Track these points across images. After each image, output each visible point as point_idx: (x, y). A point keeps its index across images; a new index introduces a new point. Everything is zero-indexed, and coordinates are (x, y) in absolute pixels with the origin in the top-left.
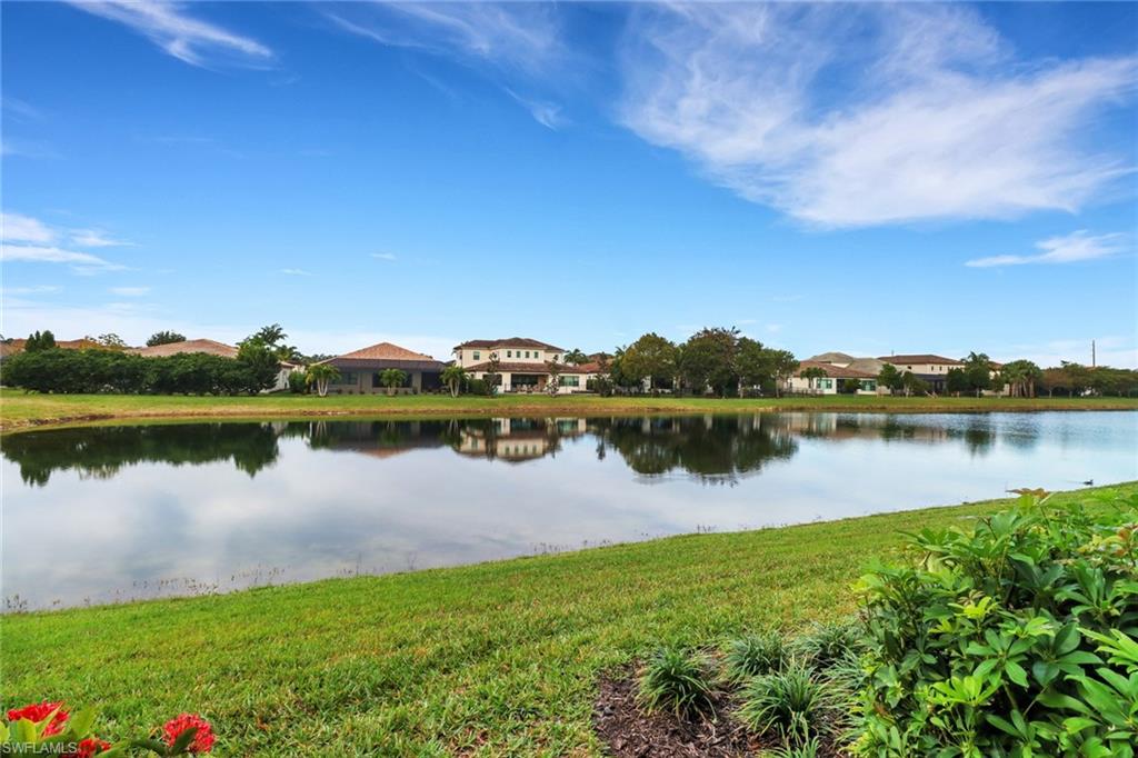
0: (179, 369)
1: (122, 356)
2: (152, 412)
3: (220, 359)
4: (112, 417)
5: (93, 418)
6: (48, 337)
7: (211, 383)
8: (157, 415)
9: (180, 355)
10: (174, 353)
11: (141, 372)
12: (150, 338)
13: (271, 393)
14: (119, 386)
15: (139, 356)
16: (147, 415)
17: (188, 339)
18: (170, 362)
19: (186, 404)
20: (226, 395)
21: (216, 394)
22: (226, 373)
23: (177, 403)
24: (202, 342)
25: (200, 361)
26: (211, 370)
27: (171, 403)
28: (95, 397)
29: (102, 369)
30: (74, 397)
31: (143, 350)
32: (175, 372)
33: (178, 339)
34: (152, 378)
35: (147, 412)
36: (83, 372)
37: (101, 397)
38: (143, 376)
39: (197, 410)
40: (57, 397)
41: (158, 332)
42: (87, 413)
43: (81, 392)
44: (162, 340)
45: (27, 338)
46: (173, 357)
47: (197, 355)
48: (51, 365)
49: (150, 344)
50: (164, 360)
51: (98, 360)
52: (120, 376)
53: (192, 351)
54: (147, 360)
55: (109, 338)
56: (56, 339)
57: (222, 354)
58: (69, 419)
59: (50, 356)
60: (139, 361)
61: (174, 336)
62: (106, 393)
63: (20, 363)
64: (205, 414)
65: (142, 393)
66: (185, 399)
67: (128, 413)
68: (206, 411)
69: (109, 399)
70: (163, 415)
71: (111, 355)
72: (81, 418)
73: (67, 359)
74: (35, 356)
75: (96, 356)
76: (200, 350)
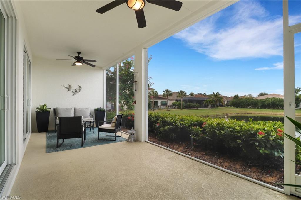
0: (267, 102)
1: (253, 99)
2: (261, 113)
3: (279, 99)
4: (251, 114)
5: (247, 113)
6: (237, 96)
7: (277, 106)
8: (262, 114)
9: (267, 98)
10: (266, 98)
11: (257, 103)
12: (259, 94)
13: (297, 109)
14: (252, 106)
15: (257, 99)
16: (260, 114)
17: (269, 94)
18: (265, 100)
19: (270, 111)
20: (281, 109)
21: (278, 109)
22: (281, 103)
23: (267, 111)
24: (273, 94)
25: (273, 100)
26: (276, 102)
27: (266, 111)
28: (247, 109)
29: (249, 102)
30: (243, 109)
31: (257, 97)
32: (266, 103)
33: (266, 94)
34: (260, 104)
35: (259, 113)
36: (244, 103)
37: (249, 109)
38: (258, 104)
39: (273, 113)
40: (240, 109)
41: (261, 93)
42: (246, 112)
43: (244, 108)
44: (262, 95)
45: (233, 96)
46: (265, 99)
47: (272, 98)
48: (238, 102)
49: (259, 96)
50: (263, 100)
51: (248, 100)
52: (252, 104)
53: (271, 97)
54: (259, 100)
55: (249, 95)
56: (239, 96)
57: (279, 97)
58: (243, 113)
59: (238, 100)
60: (257, 100)
61: (265, 93)
62: (249, 108)
63: (233, 102)
64: (275, 114)
65: (258, 108)
66: (269, 110)
67: (255, 113)
68: (276, 113)
69: (250, 109)
70: (264, 114)
71: (250, 99)
72: (245, 113)
73: (241, 100)
74: (235, 100)
75: (247, 99)
76: (273, 97)
